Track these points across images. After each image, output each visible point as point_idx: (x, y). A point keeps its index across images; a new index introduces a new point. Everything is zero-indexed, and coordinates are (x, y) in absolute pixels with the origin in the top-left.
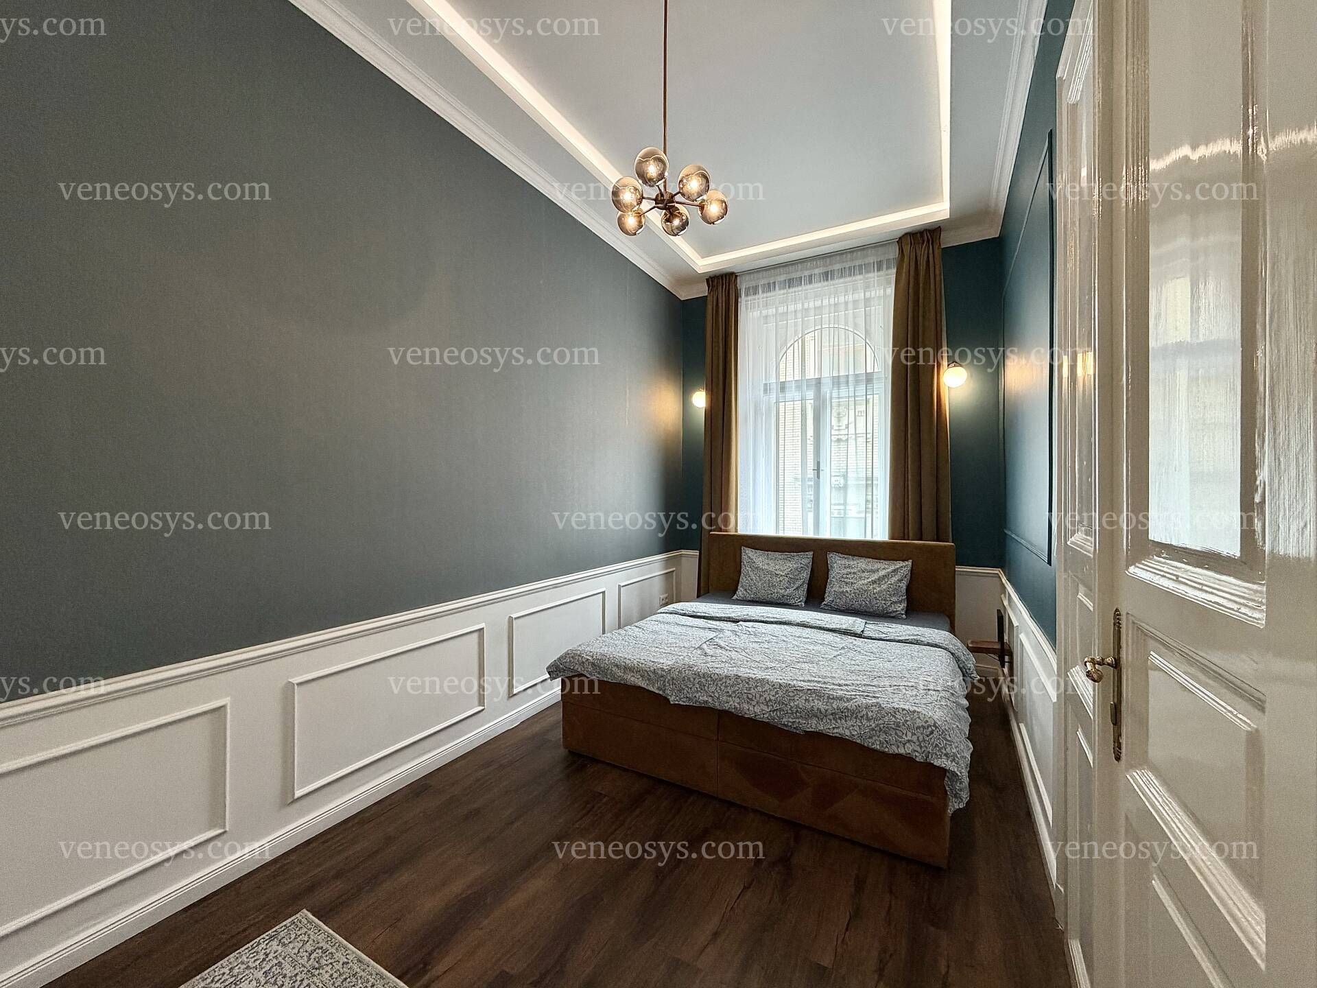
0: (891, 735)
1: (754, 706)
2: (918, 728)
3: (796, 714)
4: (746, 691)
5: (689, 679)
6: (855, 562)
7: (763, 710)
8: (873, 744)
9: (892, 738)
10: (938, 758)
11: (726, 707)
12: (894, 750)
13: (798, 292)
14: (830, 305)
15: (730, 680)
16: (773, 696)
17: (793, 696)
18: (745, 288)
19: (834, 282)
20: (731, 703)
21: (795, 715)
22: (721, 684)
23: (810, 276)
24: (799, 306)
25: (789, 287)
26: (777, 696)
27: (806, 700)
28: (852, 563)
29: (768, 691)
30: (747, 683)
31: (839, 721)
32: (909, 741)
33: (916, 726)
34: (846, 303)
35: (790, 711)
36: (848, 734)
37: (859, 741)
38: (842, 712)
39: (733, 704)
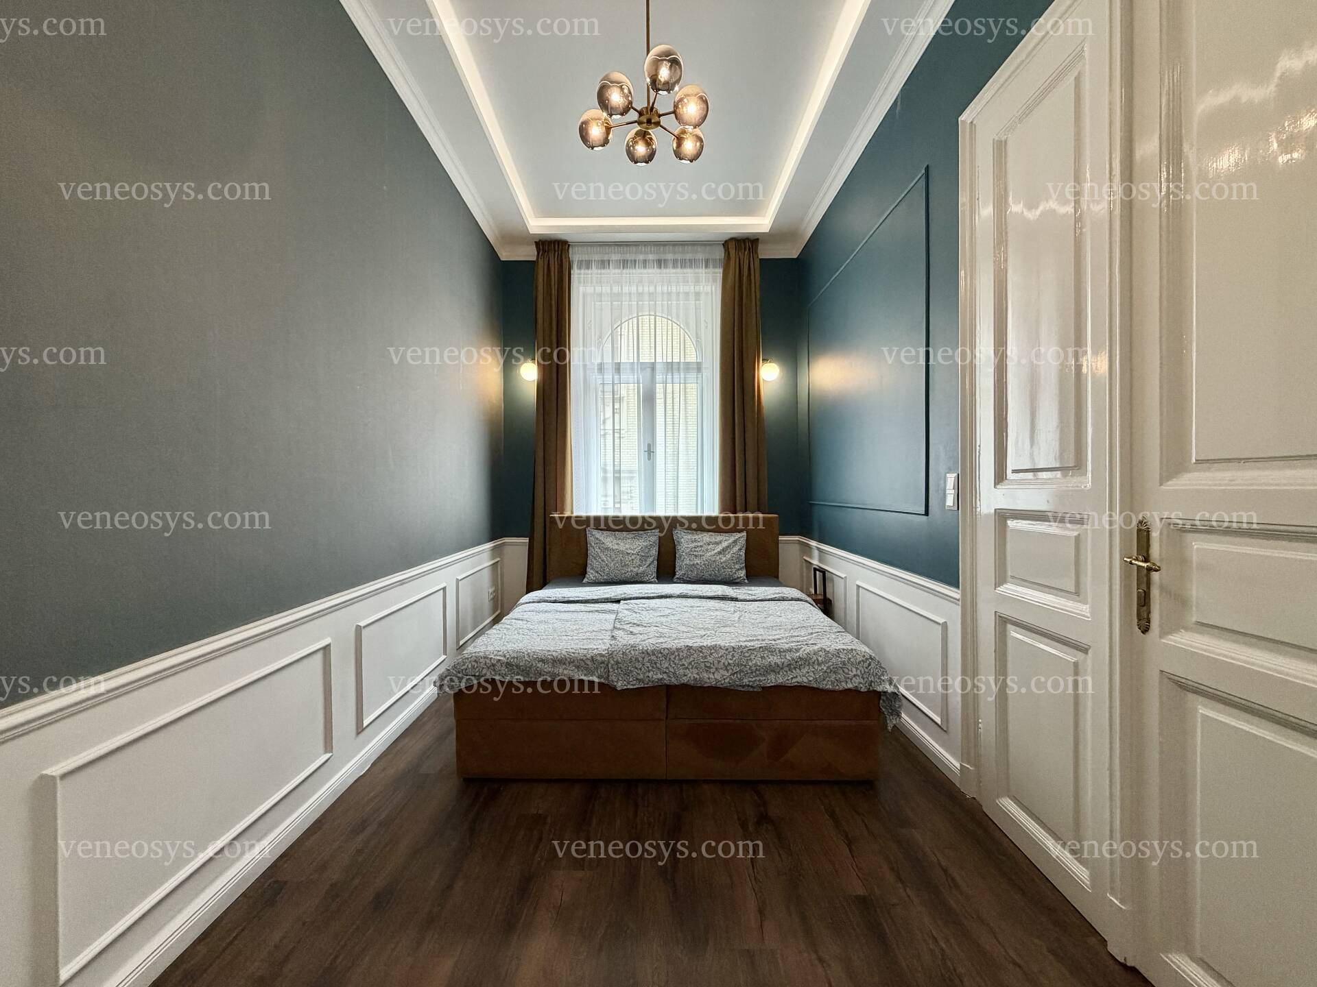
0: (839, 674)
1: (713, 673)
2: (860, 662)
3: (755, 672)
4: (702, 660)
5: (637, 660)
6: (700, 536)
7: (723, 676)
8: (826, 685)
9: (841, 676)
10: (878, 685)
11: (685, 680)
12: (844, 686)
13: (633, 274)
14: (663, 293)
15: (682, 652)
16: (731, 659)
17: (749, 656)
18: (578, 261)
19: (668, 270)
20: (690, 675)
21: (754, 674)
22: (675, 658)
23: (645, 261)
24: (634, 289)
25: (623, 268)
26: (734, 659)
27: (762, 657)
28: (697, 537)
29: (725, 655)
30: (701, 652)
31: (794, 671)
32: (855, 676)
33: (857, 661)
34: (678, 294)
35: (749, 671)
36: (806, 680)
37: (815, 686)
38: (796, 662)
39: (690, 676)
